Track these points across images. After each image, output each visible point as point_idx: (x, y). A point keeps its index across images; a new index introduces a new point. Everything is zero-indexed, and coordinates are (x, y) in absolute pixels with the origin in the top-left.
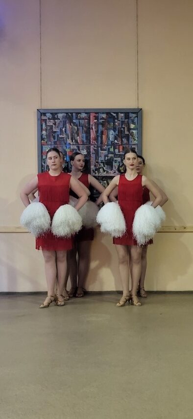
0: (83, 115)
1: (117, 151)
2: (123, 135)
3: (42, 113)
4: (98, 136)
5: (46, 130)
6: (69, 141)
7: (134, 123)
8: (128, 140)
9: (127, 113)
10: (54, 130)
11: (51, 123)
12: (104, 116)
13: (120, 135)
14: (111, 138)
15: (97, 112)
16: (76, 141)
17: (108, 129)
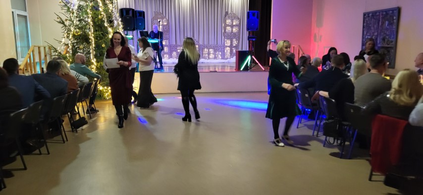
0: (378, 14)
1: (387, 32)
4: (382, 25)
5: (365, 23)
9: (393, 10)
10: (368, 23)
11: (367, 19)
12: (385, 13)
13: (390, 23)
15: (383, 11)
17: (386, 21)
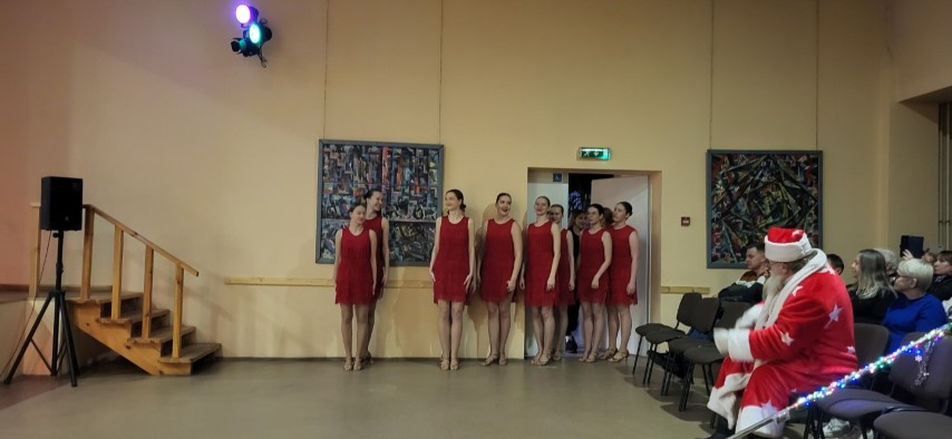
0: (375, 149)
1: (413, 192)
2: (421, 174)
3: (324, 144)
4: (391, 175)
5: (329, 165)
6: (356, 178)
7: (433, 161)
8: (427, 180)
9: (426, 150)
10: (339, 164)
11: (335, 156)
12: (399, 151)
13: (418, 174)
14: (407, 176)
15: (391, 146)
16: (365, 179)
17: (403, 167)
